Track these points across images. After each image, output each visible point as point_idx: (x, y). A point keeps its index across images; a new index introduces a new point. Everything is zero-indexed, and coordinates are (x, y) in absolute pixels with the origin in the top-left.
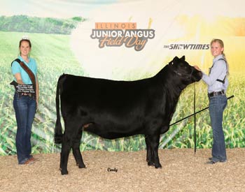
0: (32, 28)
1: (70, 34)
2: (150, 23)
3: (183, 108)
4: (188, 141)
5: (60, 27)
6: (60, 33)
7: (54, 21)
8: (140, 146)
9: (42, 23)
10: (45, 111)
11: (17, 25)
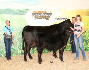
0: (12, 13)
1: (25, 15)
2: (51, 11)
5: (22, 13)
7: (19, 10)
9: (15, 11)
10: (17, 41)
11: (7, 12)
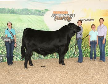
0: (30, 13)
1: (44, 15)
2: (73, 11)
3: (85, 42)
4: (87, 54)
5: (41, 13)
6: (40, 15)
7: (38, 11)
8: (69, 57)
9: (33, 11)
11: (24, 12)
